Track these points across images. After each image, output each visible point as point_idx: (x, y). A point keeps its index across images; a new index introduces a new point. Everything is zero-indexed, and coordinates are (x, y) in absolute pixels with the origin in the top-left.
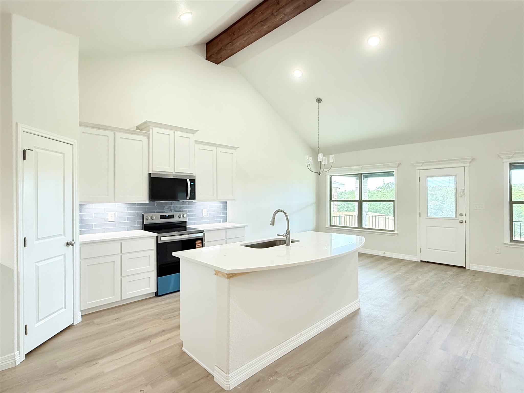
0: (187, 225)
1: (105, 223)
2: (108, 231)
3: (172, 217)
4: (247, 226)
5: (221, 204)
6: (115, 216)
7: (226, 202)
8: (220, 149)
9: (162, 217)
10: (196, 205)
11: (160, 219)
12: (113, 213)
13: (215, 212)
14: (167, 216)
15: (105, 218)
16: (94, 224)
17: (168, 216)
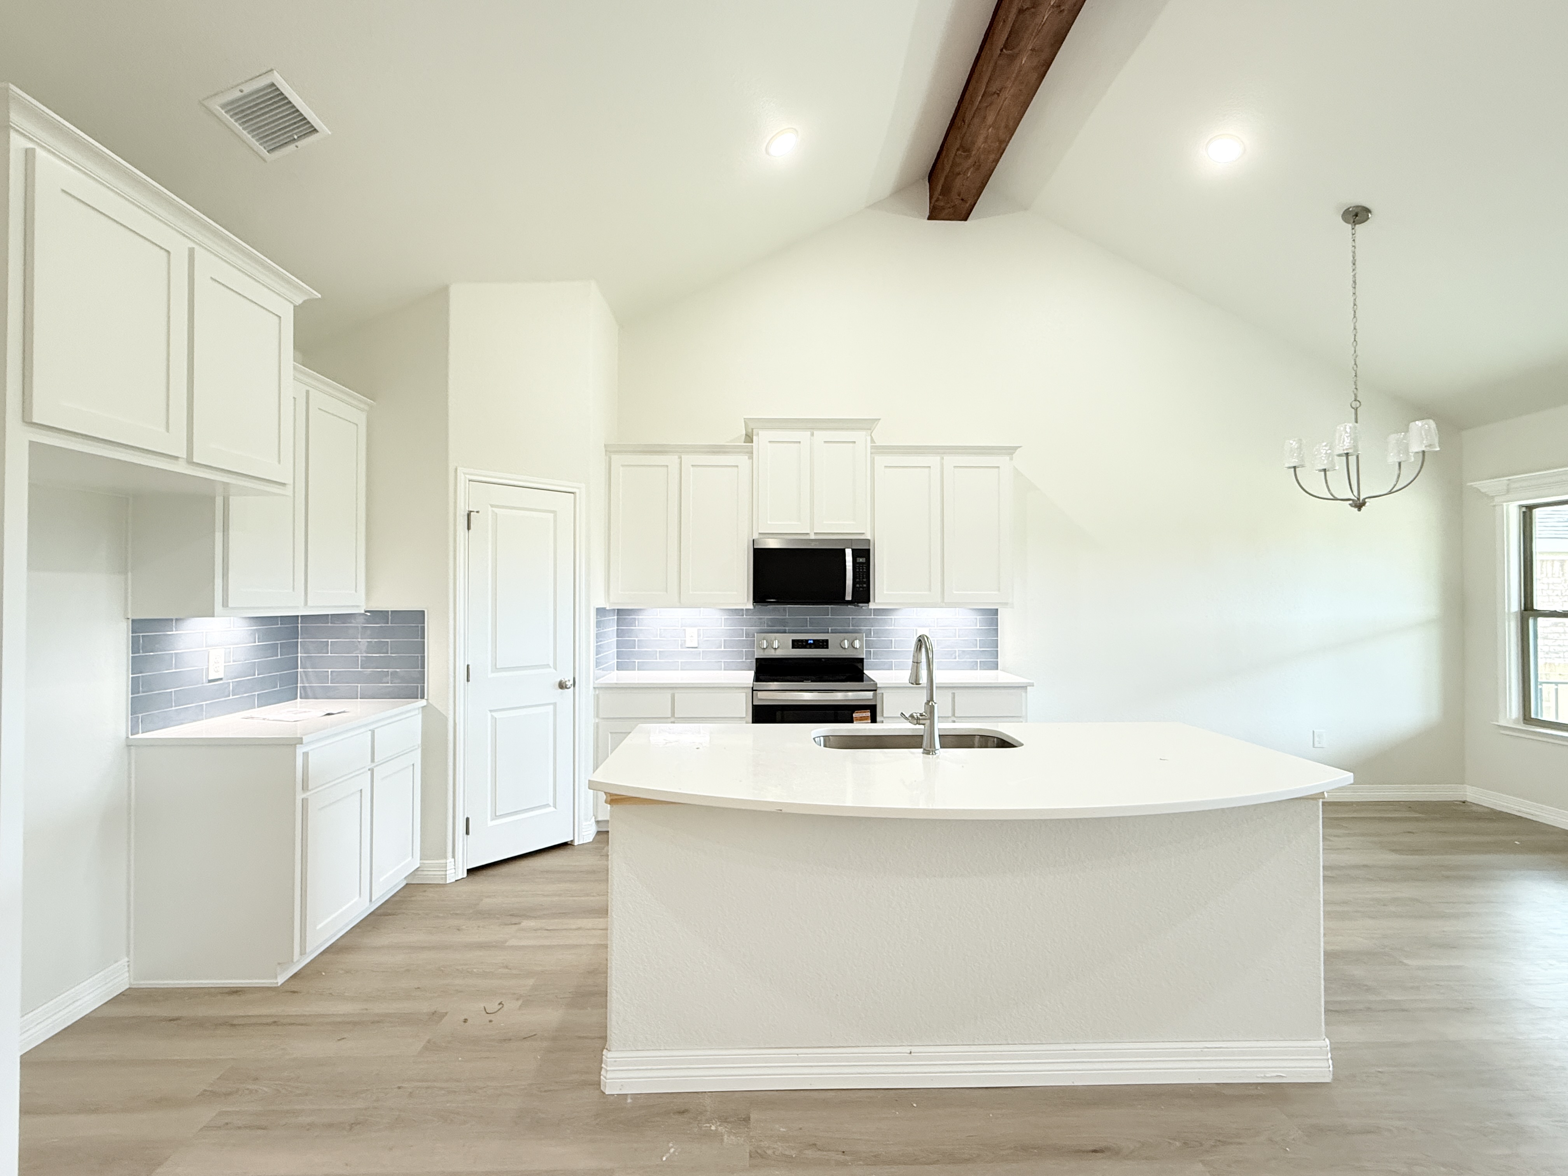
0: (865, 668)
1: (680, 649)
2: (685, 667)
3: (823, 644)
4: (1032, 685)
5: (978, 617)
6: (699, 636)
7: (996, 611)
8: (951, 461)
9: (796, 644)
10: (895, 617)
11: (793, 647)
12: (696, 629)
13: (957, 638)
14: (809, 642)
15: (679, 639)
16: (660, 651)
17: (812, 642)
